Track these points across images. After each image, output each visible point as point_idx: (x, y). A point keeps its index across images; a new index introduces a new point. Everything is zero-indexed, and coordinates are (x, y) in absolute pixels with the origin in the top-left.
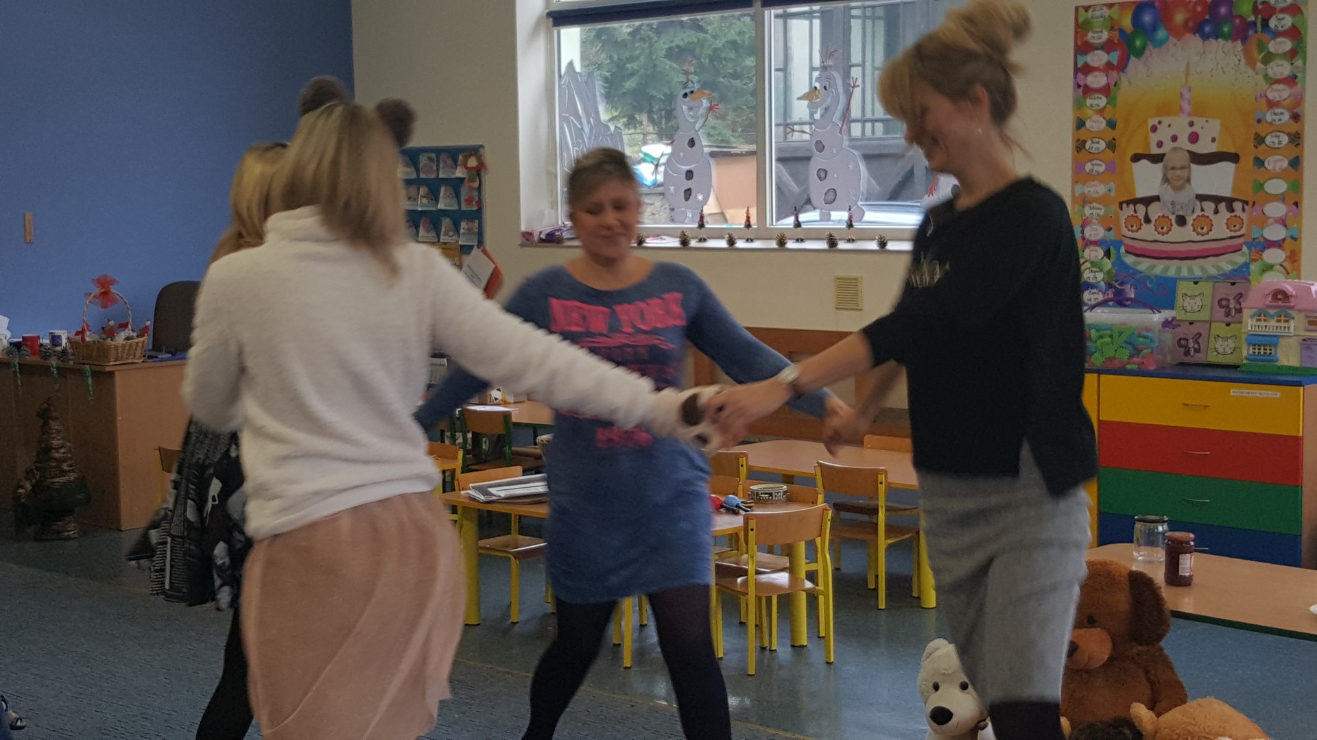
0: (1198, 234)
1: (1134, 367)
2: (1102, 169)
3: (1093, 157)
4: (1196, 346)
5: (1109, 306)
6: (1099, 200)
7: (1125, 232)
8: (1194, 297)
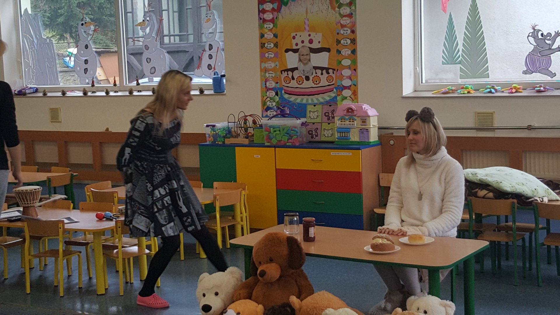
0: (315, 84)
1: (291, 144)
2: (272, 56)
3: (269, 50)
4: (316, 134)
5: (278, 117)
6: (271, 70)
7: (284, 84)
8: (314, 112)
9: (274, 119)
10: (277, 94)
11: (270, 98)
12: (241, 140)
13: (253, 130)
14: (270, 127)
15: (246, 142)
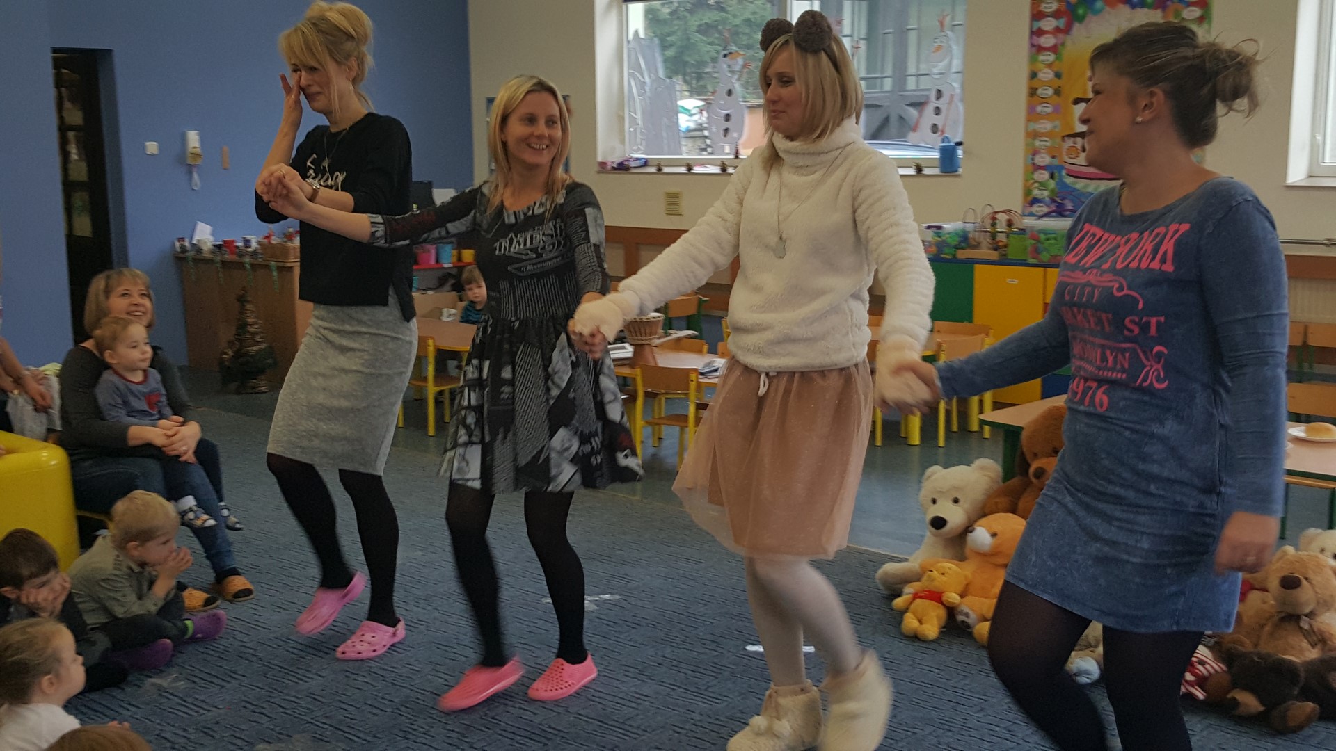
2: (1049, 110)
3: (1043, 100)
5: (1053, 216)
6: (1045, 135)
7: (1066, 159)
9: (1045, 219)
10: (1052, 177)
11: (1039, 183)
12: (985, 252)
13: (1008, 237)
14: (1041, 231)
15: (994, 255)
